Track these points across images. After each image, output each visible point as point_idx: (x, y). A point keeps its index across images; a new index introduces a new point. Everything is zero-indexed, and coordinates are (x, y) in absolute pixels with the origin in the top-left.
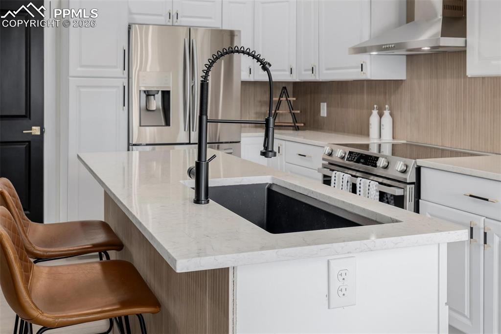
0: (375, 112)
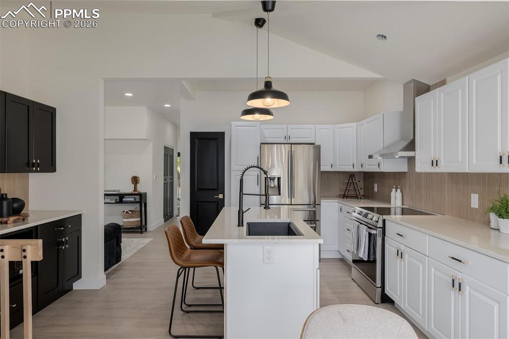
0: (394, 190)
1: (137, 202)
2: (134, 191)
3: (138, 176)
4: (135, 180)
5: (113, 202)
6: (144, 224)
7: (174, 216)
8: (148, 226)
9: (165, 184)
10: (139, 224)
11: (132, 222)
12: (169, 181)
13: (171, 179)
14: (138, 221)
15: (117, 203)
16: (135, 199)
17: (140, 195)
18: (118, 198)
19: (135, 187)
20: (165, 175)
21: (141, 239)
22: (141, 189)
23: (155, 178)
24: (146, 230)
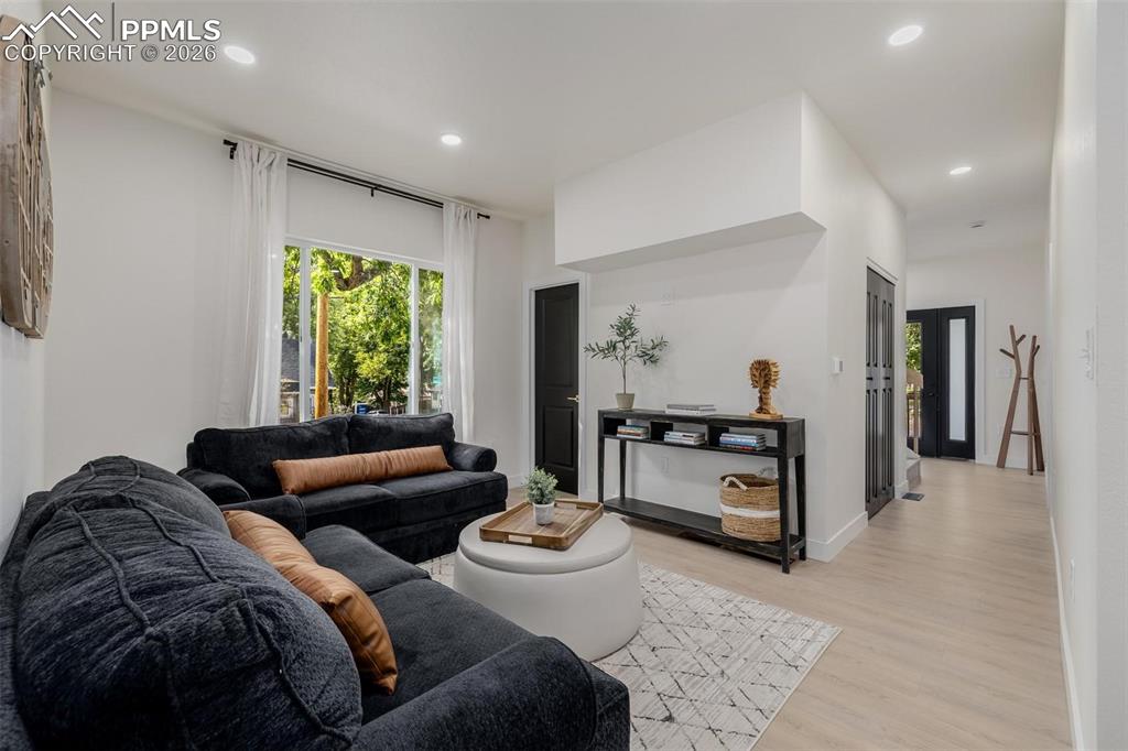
1: (766, 452)
2: (760, 410)
3: (772, 359)
4: (763, 374)
5: (692, 442)
6: (794, 529)
7: (898, 496)
8: (810, 539)
9: (871, 393)
10: (776, 530)
11: (751, 521)
12: (882, 385)
13: (887, 378)
14: (770, 521)
15: (701, 447)
16: (762, 438)
17: (781, 426)
18: (704, 429)
19: (761, 399)
20: (868, 365)
21: (783, 615)
22: (783, 405)
23: (837, 370)
24: (803, 556)
